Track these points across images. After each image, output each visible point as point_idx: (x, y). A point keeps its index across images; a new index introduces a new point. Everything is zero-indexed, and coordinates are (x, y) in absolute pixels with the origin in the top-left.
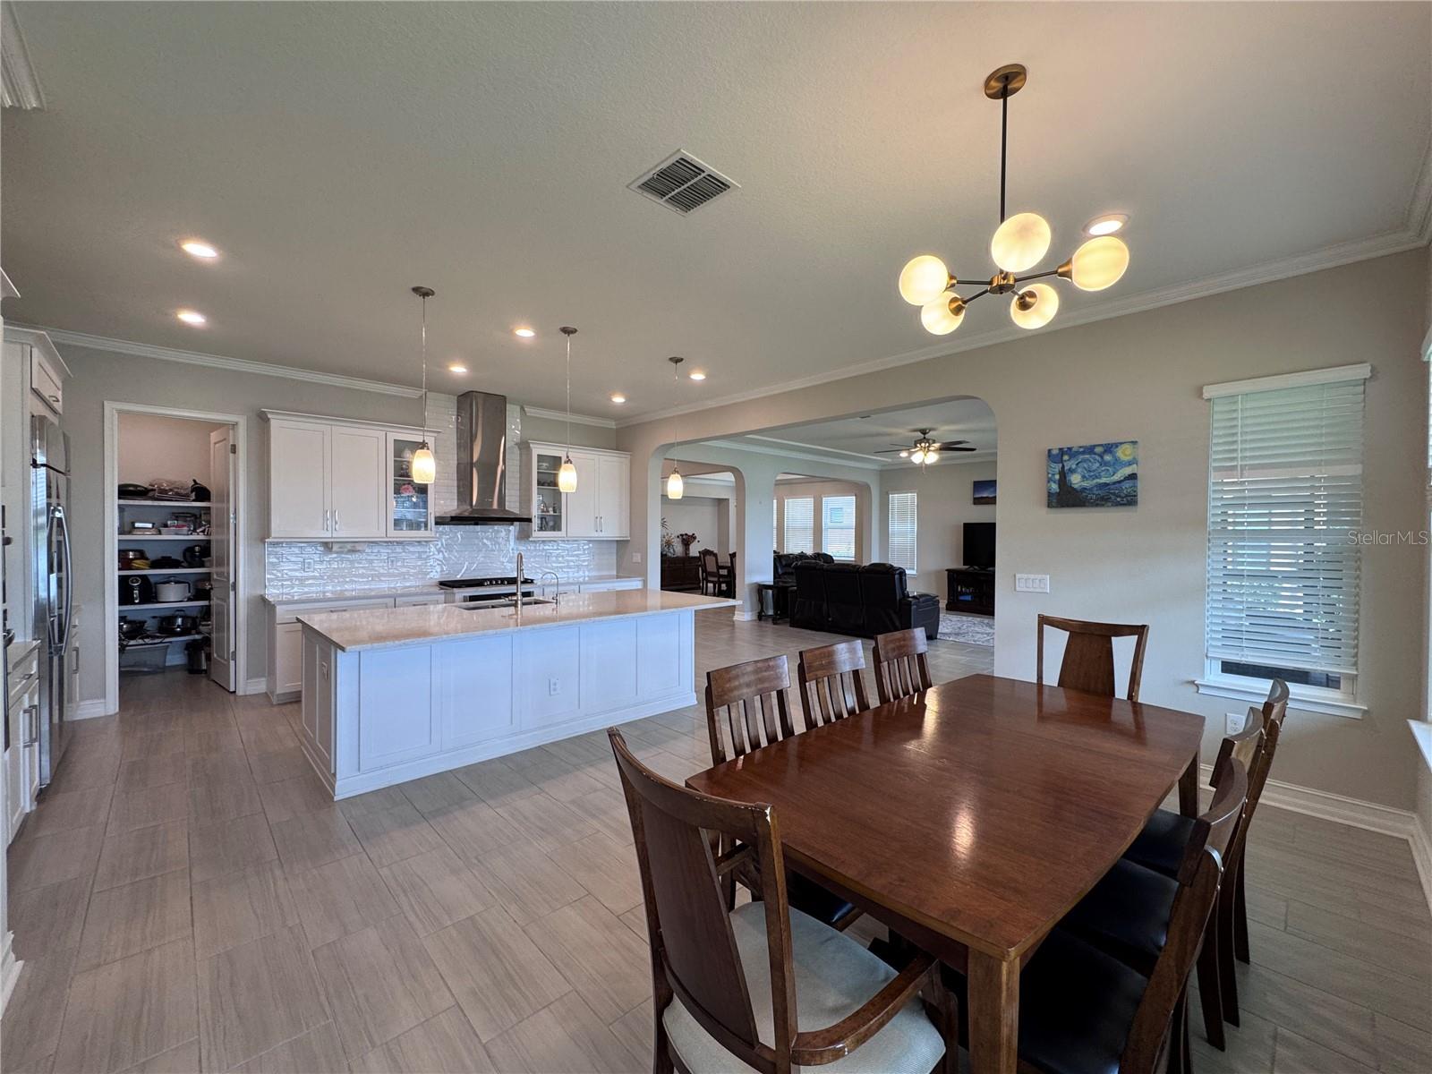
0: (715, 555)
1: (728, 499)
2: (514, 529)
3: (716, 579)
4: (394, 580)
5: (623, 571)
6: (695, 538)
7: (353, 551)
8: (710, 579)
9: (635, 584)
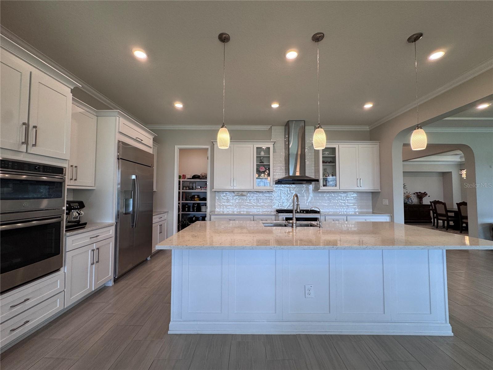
0: (444, 204)
1: (451, 172)
2: (311, 187)
3: (445, 218)
4: (259, 208)
5: (376, 211)
6: (427, 194)
7: (242, 195)
8: (440, 218)
9: (384, 218)
